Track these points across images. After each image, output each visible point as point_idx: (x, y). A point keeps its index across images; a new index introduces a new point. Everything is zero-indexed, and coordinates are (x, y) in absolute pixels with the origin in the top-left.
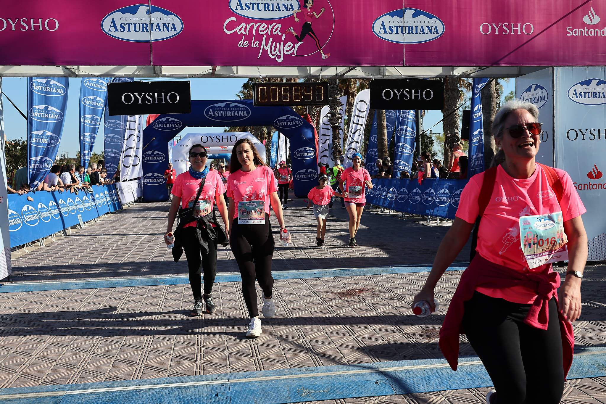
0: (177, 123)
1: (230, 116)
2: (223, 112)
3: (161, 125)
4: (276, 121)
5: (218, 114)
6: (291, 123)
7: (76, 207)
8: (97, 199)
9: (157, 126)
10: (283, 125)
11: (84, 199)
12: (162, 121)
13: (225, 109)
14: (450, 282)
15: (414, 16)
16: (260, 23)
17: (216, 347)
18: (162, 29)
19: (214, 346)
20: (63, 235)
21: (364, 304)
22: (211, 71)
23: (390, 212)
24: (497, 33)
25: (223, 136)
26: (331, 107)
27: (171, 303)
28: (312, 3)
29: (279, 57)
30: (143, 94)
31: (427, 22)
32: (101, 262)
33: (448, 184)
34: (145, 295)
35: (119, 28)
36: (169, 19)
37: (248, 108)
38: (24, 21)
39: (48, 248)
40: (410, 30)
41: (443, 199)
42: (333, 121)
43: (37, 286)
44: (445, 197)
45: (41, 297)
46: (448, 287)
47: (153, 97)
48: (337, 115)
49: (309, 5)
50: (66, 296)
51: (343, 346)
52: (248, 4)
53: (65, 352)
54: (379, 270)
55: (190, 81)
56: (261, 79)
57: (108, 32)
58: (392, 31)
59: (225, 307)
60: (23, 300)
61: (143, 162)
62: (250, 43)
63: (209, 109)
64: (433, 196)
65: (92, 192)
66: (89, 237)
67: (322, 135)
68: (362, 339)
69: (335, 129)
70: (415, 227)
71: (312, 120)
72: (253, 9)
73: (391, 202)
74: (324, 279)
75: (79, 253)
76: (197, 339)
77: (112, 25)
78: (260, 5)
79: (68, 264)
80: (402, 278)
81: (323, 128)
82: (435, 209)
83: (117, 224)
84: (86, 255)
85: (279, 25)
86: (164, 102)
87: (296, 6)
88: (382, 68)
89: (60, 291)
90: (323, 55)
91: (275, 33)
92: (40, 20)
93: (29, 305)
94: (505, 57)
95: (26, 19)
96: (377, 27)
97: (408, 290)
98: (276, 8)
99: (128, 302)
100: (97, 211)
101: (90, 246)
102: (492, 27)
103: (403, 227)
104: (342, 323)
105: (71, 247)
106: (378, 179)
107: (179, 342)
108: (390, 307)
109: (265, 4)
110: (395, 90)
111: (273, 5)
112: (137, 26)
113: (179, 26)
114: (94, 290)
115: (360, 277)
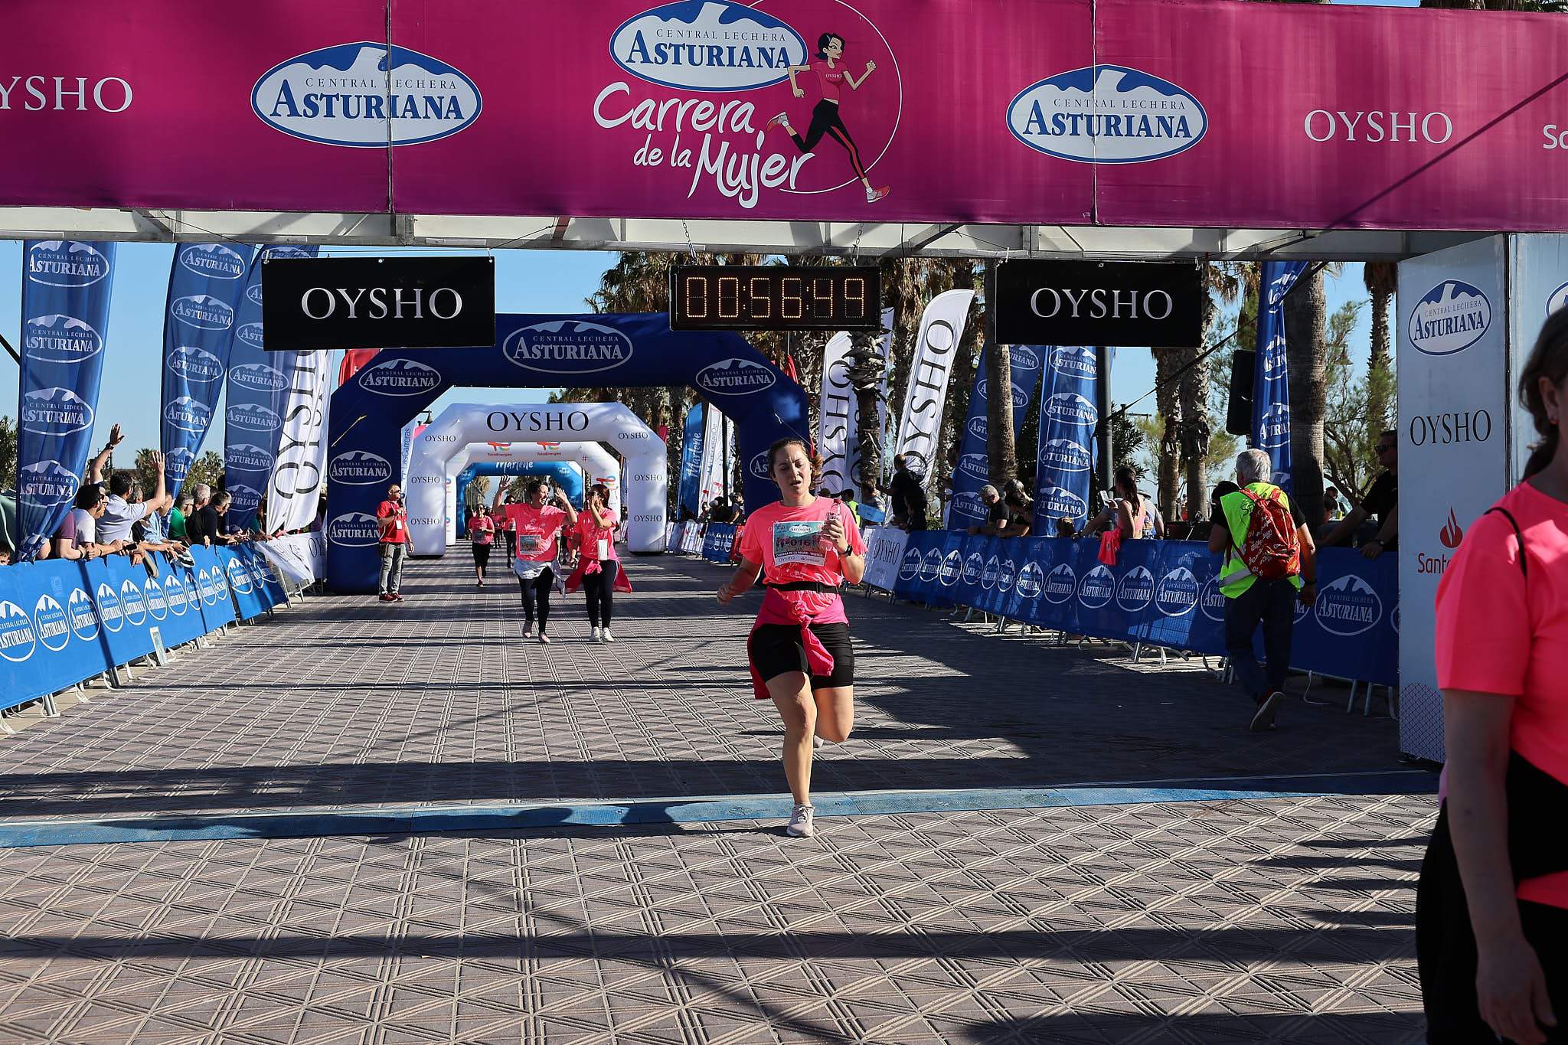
0: (427, 375)
1: (575, 357)
2: (556, 347)
3: (383, 381)
4: (703, 374)
5: (543, 351)
6: (743, 381)
7: (146, 606)
8: (204, 583)
9: (372, 383)
10: (723, 385)
11: (168, 583)
12: (386, 369)
13: (560, 339)
14: (1224, 833)
15: (1123, 87)
16: (695, 101)
17: (579, 1016)
18: (422, 113)
19: (574, 1013)
20: (108, 684)
21: (988, 894)
22: (551, 231)
23: (1023, 631)
24: (1351, 138)
25: (548, 414)
26: (854, 339)
27: (434, 887)
28: (842, 48)
29: (747, 195)
30: (362, 291)
31: (1159, 104)
32: (224, 764)
33: (1192, 556)
34: (357, 861)
35: (301, 106)
36: (443, 85)
37: (627, 338)
38: (33, 83)
39: (70, 721)
40: (1112, 125)
41: (1177, 597)
42: (858, 378)
43: (46, 832)
44: (1183, 590)
45: (60, 864)
46: (1220, 849)
47: (389, 300)
48: (872, 360)
49: (834, 49)
50: (131, 861)
51: (944, 1017)
52: (662, 47)
53: (140, 1026)
54: (1019, 796)
55: (493, 258)
56: (693, 253)
57: (274, 119)
58: (1062, 127)
59: (592, 900)
60: (10, 871)
61: (329, 482)
62: (666, 154)
63: (516, 339)
64: (1147, 588)
65: (190, 563)
66: (183, 690)
67: (828, 414)
68: (999, 998)
69: (867, 399)
70: (1100, 673)
71: (799, 373)
72: (677, 61)
73: (1026, 604)
74: (865, 821)
75: (158, 738)
76: (520, 992)
77: (283, 99)
78: (697, 51)
79: (129, 768)
80: (1087, 819)
81: (829, 396)
82: (1156, 623)
83: (260, 655)
84: (178, 742)
85: (749, 107)
86: (419, 315)
87: (796, 52)
88: (1026, 229)
89: (114, 845)
90: (869, 190)
91: (736, 129)
92: (81, 81)
93: (29, 887)
94: (1373, 200)
95: (42, 79)
96: (1020, 116)
97: (1108, 854)
98: (742, 60)
99: (310, 882)
100: (203, 620)
101: (190, 715)
102: (1339, 121)
103: (1065, 673)
104: (935, 948)
105: (135, 719)
106: (991, 537)
107: (472, 1002)
108: (1063, 904)
109: (710, 48)
110: (1067, 292)
111: (731, 49)
112: (353, 102)
113: (469, 104)
114: (209, 843)
115: (964, 815)
